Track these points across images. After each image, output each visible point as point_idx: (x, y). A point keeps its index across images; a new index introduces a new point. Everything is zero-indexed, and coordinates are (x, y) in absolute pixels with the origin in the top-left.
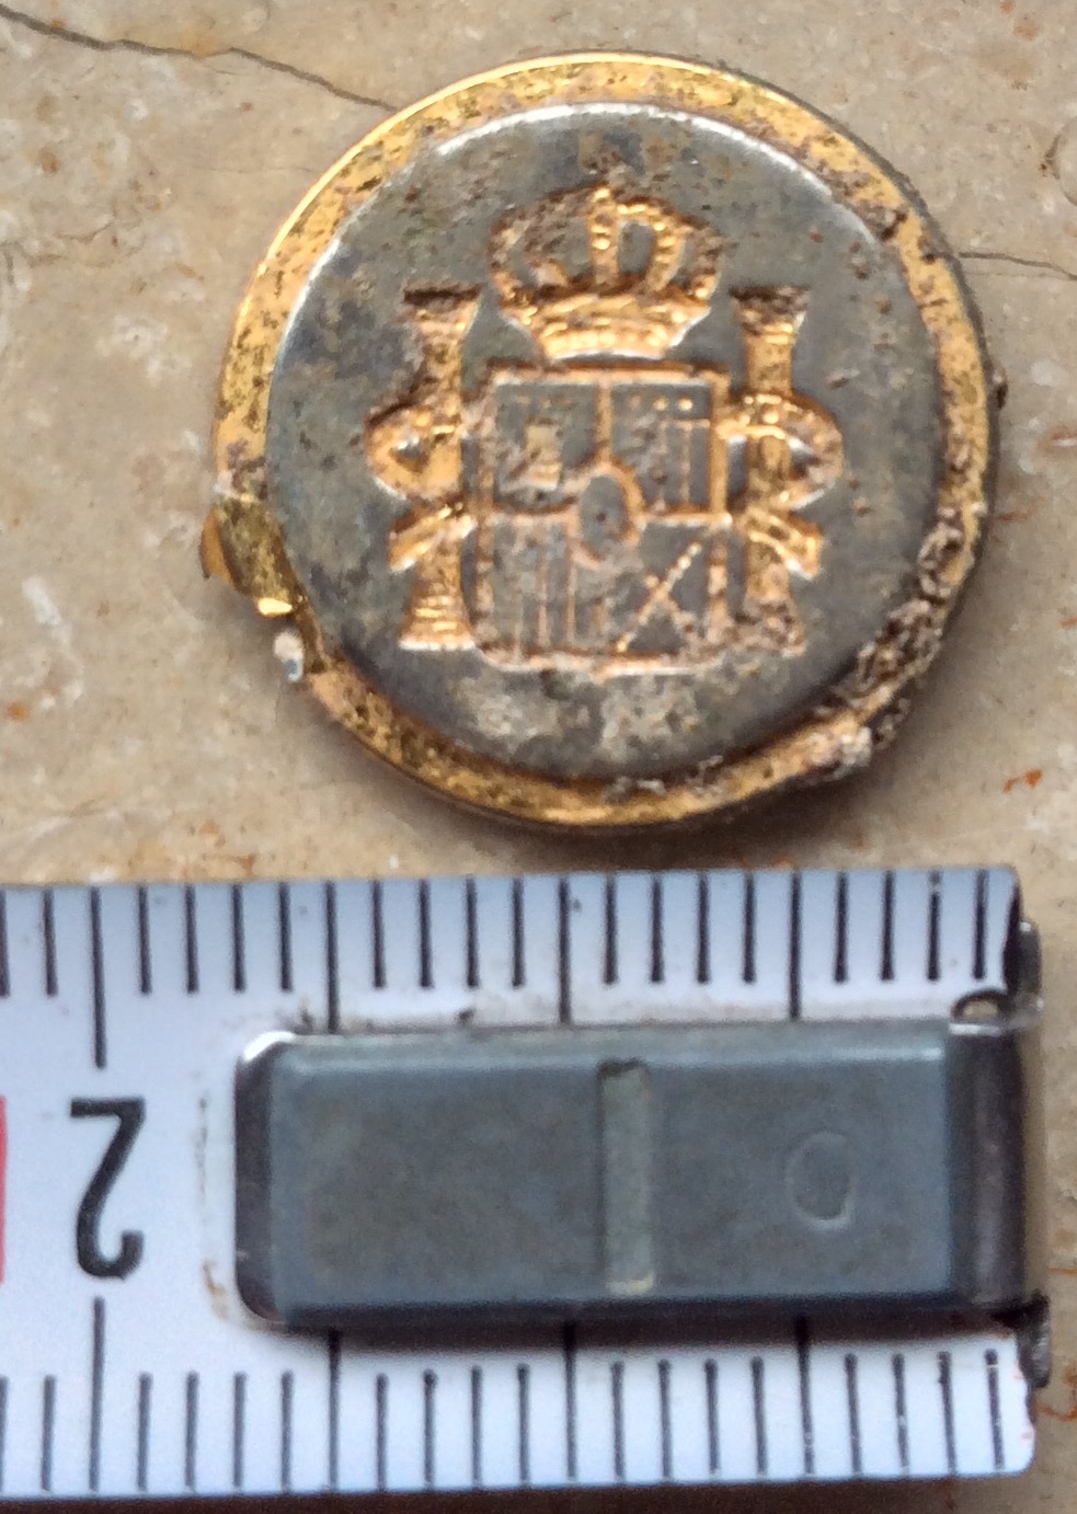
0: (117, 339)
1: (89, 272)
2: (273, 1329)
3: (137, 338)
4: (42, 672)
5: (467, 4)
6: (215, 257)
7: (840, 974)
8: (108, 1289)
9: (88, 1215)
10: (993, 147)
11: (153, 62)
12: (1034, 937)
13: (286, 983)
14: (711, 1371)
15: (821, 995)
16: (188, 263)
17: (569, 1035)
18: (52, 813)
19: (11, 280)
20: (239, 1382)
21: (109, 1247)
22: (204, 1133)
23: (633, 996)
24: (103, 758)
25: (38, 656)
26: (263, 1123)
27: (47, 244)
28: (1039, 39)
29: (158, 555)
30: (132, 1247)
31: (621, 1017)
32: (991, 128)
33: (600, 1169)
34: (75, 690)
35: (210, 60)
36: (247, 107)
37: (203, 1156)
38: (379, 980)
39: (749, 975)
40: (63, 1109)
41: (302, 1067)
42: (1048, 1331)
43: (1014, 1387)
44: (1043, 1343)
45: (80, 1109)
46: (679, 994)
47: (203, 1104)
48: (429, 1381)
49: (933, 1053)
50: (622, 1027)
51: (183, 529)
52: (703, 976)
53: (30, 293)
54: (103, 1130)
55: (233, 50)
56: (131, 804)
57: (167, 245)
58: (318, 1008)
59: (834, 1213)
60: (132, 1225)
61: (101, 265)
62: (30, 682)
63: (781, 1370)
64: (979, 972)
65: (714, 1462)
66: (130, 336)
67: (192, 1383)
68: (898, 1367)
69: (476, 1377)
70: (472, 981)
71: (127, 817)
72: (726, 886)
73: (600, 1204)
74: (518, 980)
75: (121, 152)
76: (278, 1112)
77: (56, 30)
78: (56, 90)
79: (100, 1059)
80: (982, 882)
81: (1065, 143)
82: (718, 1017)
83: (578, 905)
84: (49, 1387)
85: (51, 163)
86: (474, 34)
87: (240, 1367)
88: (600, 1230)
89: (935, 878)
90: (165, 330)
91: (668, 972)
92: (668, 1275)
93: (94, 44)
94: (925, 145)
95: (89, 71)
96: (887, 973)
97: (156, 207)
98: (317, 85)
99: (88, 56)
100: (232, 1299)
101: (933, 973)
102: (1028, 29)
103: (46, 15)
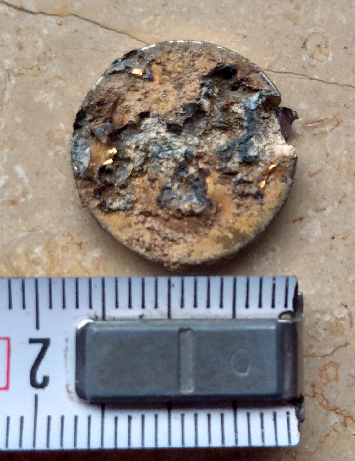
0: (40, 97)
1: (32, 78)
2: (86, 403)
3: (46, 97)
4: (20, 191)
5: (139, 2)
6: (68, 73)
7: (247, 306)
8: (39, 392)
9: (34, 371)
10: (288, 42)
11: (49, 18)
12: (301, 297)
13: (91, 307)
14: (209, 416)
15: (241, 312)
16: (60, 75)
17: (170, 322)
18: (24, 231)
19: (10, 80)
20: (76, 418)
21: (39, 380)
22: (67, 348)
23: (189, 311)
24: (38, 216)
25: (19, 187)
26: (84, 345)
27: (20, 70)
28: (301, 11)
29: (53, 158)
30: (46, 380)
31: (185, 317)
32: (287, 36)
33: (179, 358)
34: (30, 196)
35: (65, 17)
36: (76, 31)
37: (66, 355)
38: (117, 306)
39: (221, 306)
40: (27, 341)
41: (95, 329)
42: (304, 407)
43: (294, 422)
44: (302, 410)
45: (32, 341)
46: (202, 311)
47: (67, 340)
48: (130, 418)
49: (273, 327)
50: (185, 320)
51: (60, 151)
52: (208, 306)
53: (15, 84)
54: (38, 347)
55: (72, 15)
56: (47, 229)
57: (54, 70)
58: (100, 313)
59: (244, 371)
60: (46, 374)
61: (35, 76)
62: (17, 194)
63: (229, 417)
64: (286, 306)
65: (210, 441)
66: (44, 96)
67: (63, 418)
68: (262, 416)
69: (143, 417)
70: (143, 306)
71: (45, 232)
72: (215, 281)
73: (179, 368)
74: (156, 306)
75: (41, 44)
76: (88, 341)
77: (21, 9)
78: (21, 26)
79: (38, 327)
80: (287, 280)
81: (308, 40)
82: (213, 318)
83: (173, 285)
84: (22, 419)
85: (20, 47)
86: (141, 10)
87: (76, 414)
88: (179, 376)
89: (274, 279)
90: (54, 94)
91: (199, 305)
92: (197, 388)
93: (32, 13)
94: (269, 41)
95: (31, 21)
96: (260, 306)
97: (51, 59)
98: (96, 25)
99: (30, 16)
100: (74, 395)
101: (273, 306)
102: (298, 8)
103: (18, 5)
